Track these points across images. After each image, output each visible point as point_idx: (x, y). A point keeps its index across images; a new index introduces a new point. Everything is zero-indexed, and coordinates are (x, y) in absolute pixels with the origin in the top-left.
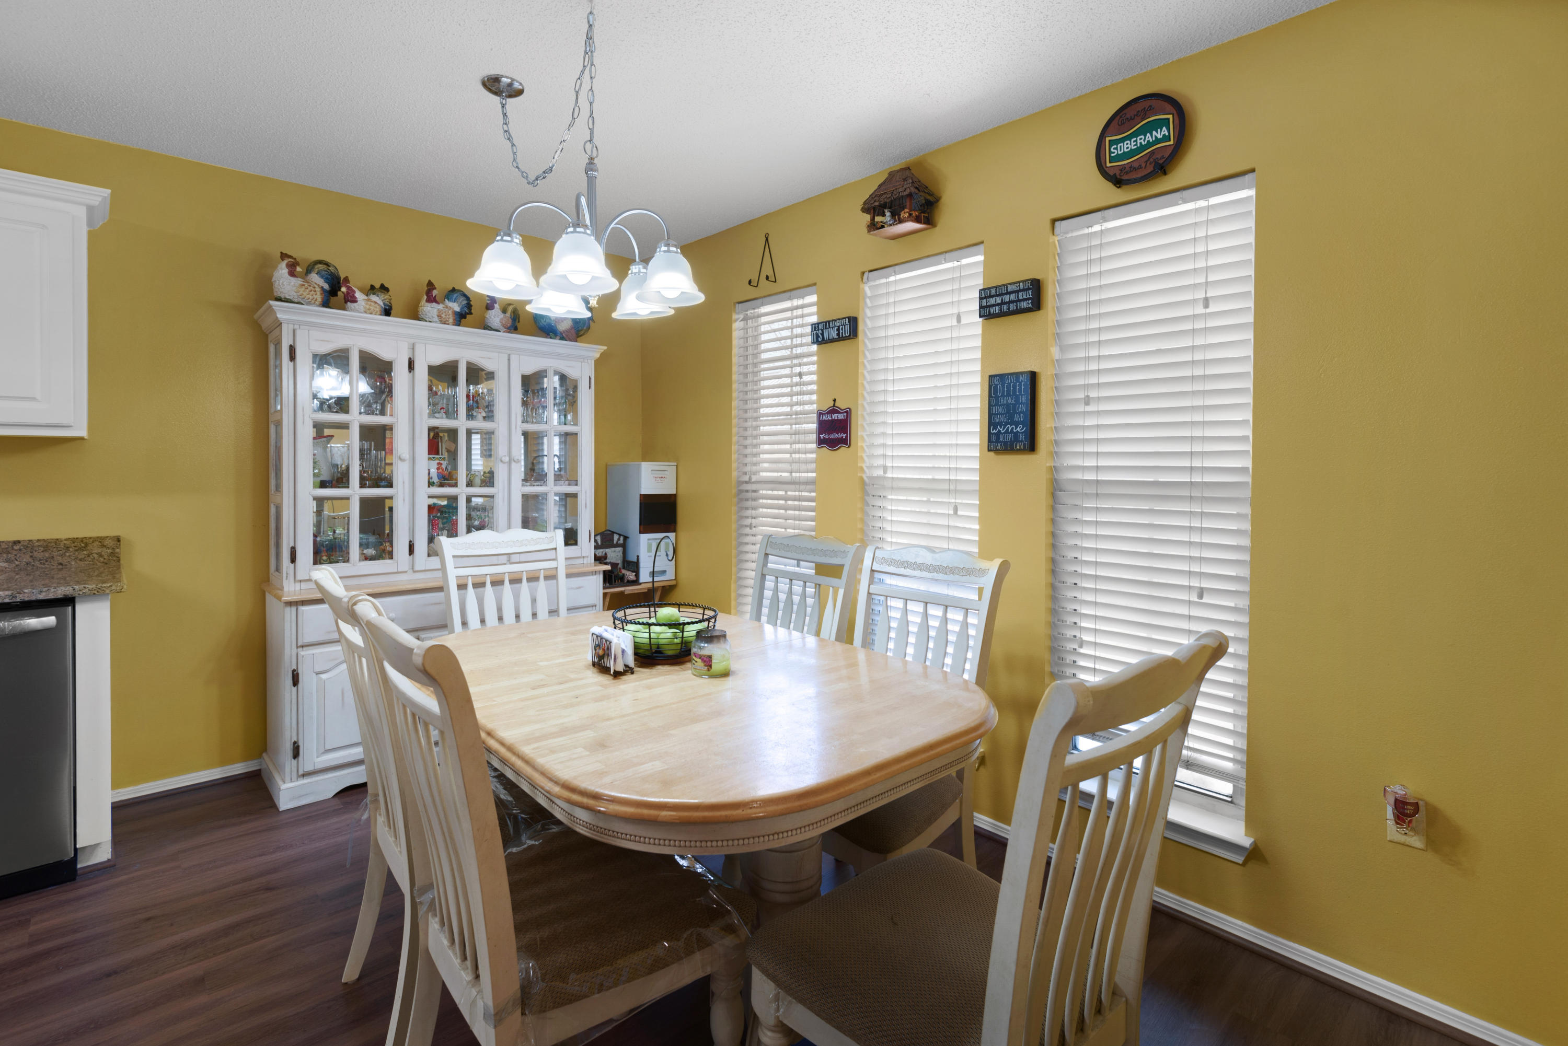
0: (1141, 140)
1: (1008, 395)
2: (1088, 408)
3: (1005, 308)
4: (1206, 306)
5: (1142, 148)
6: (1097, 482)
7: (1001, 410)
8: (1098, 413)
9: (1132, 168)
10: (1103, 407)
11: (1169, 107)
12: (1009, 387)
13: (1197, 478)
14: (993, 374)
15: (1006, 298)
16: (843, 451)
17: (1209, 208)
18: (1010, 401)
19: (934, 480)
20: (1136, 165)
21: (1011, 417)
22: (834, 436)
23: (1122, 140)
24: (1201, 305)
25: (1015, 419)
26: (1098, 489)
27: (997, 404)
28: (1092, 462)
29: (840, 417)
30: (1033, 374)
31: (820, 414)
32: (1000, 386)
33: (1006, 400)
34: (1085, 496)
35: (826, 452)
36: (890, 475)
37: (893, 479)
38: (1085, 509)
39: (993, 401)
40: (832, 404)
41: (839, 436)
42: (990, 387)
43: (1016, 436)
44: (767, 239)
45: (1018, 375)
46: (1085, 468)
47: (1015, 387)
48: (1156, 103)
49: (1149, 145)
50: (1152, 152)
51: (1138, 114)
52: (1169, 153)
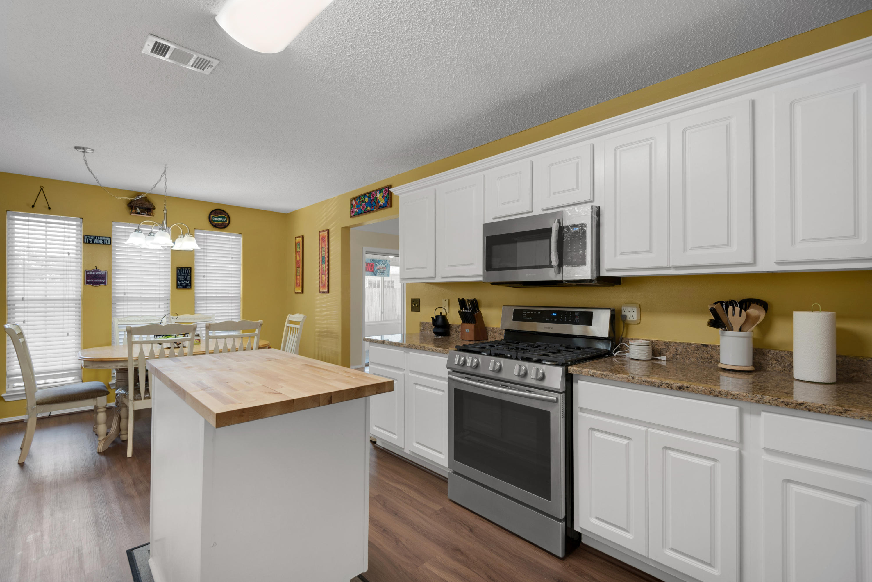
0: (220, 219)
1: (184, 273)
2: (204, 278)
4: (232, 259)
5: (220, 221)
7: (182, 277)
8: (207, 280)
9: (218, 225)
10: (208, 278)
11: (226, 215)
12: (184, 271)
13: (230, 295)
14: (178, 267)
16: (101, 287)
17: (232, 238)
18: (185, 275)
19: (140, 297)
20: (219, 224)
21: (185, 279)
22: (97, 281)
23: (216, 217)
25: (187, 280)
26: (206, 298)
27: (180, 275)
28: (205, 292)
29: (101, 273)
30: (191, 268)
31: (87, 272)
32: (181, 270)
33: (183, 274)
34: (203, 300)
35: (90, 287)
36: (126, 295)
37: (128, 297)
38: (203, 303)
39: (179, 274)
40: (95, 268)
41: (100, 281)
42: (178, 270)
43: (187, 284)
44: (42, 189)
45: (188, 268)
46: (203, 293)
47: (186, 271)
48: (223, 212)
49: (222, 221)
50: (223, 223)
51: (219, 213)
52: (227, 225)
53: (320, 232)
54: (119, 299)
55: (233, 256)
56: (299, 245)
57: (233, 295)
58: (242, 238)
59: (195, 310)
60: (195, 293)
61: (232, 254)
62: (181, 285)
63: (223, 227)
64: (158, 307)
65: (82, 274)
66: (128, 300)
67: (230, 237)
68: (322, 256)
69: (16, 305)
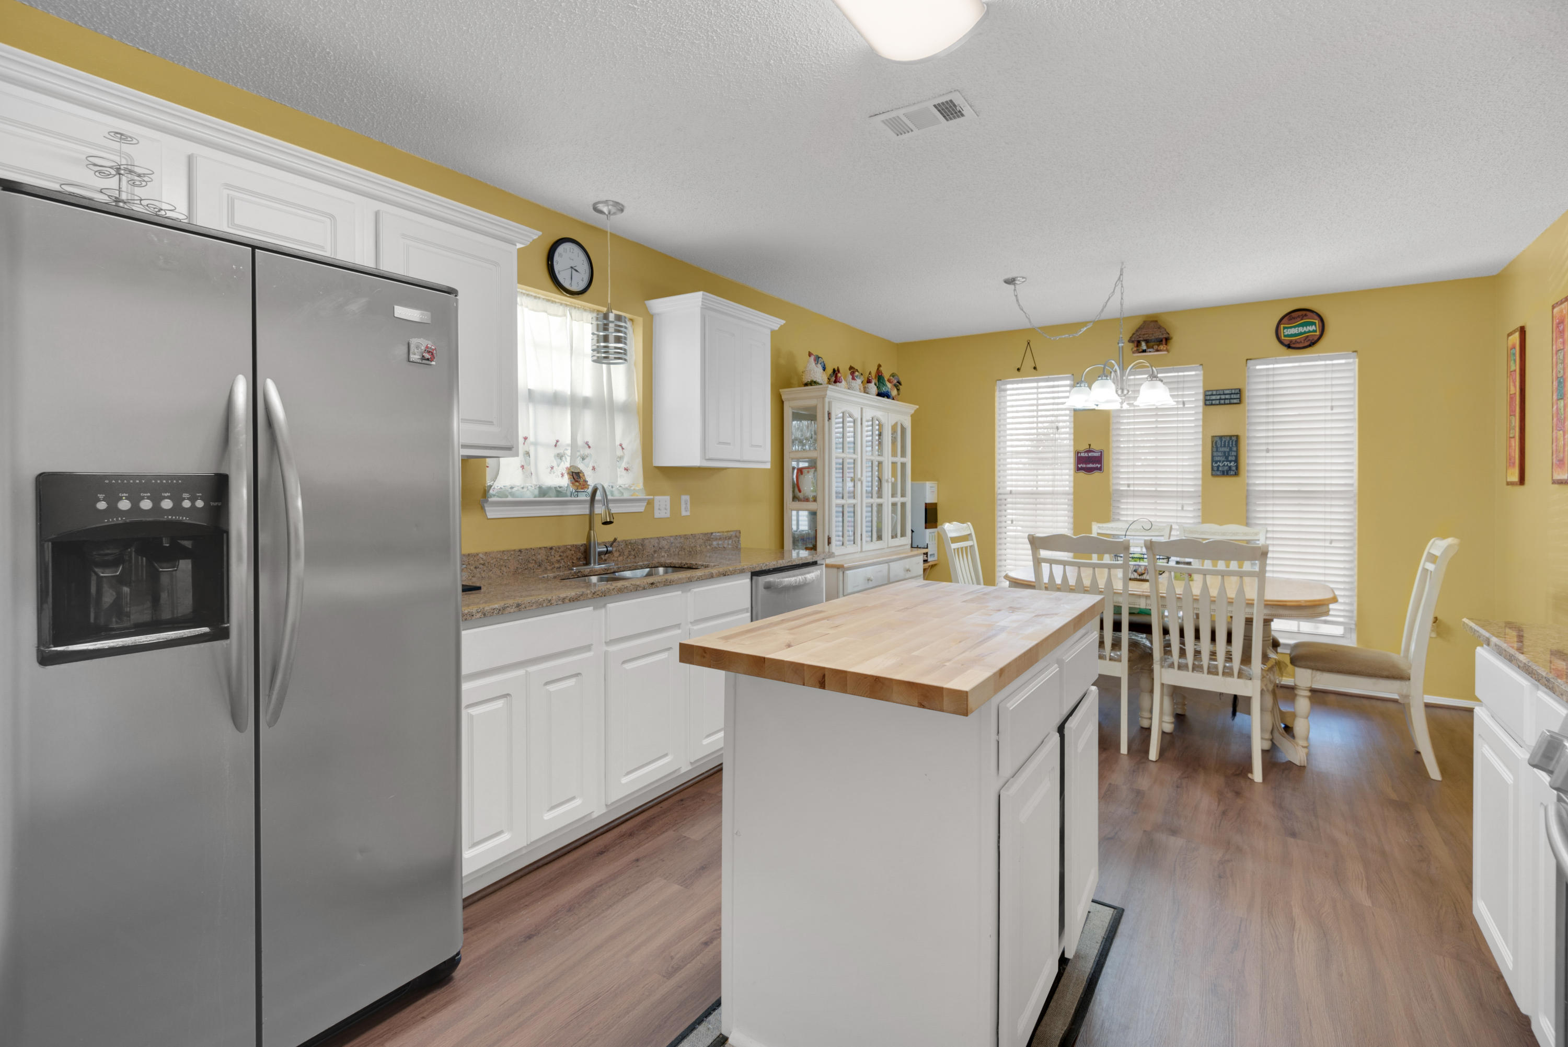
0: (1301, 330)
1: (1225, 446)
2: (1267, 454)
3: (1222, 402)
4: (1332, 409)
5: (1301, 334)
6: (1274, 491)
7: (1221, 454)
8: (1272, 457)
9: (1296, 342)
10: (1276, 454)
11: (1316, 317)
12: (1225, 441)
13: (1328, 489)
14: (1214, 435)
15: (1223, 397)
16: (1096, 474)
17: (1333, 365)
18: (1227, 450)
19: (1154, 491)
20: (1299, 341)
21: (1227, 458)
22: (1091, 465)
23: (1291, 328)
24: (1329, 408)
25: (1229, 459)
26: (1274, 495)
27: (1217, 451)
28: (1270, 481)
29: (1095, 454)
30: (1237, 437)
31: (1078, 453)
32: (1219, 442)
33: (1223, 449)
34: (1266, 498)
35: (1082, 474)
36: (1132, 488)
37: (1134, 491)
38: (1266, 505)
39: (1215, 449)
40: (1088, 447)
41: (1094, 466)
42: (1212, 442)
43: (1230, 467)
44: (1029, 343)
45: (1231, 437)
46: (1266, 484)
47: (1229, 442)
48: (1308, 313)
49: (1305, 333)
50: (1308, 336)
51: (1299, 316)
52: (1316, 338)
53: (1553, 307)
54: (1122, 494)
55: (1334, 404)
56: (1514, 354)
57: (1334, 489)
58: (1357, 360)
59: (1247, 518)
60: (1248, 484)
61: (1332, 400)
62: (1218, 470)
63: (1307, 344)
64: (1180, 508)
65: (1072, 455)
66: (1134, 496)
67: (1328, 362)
68: (1557, 378)
69: (1009, 500)
